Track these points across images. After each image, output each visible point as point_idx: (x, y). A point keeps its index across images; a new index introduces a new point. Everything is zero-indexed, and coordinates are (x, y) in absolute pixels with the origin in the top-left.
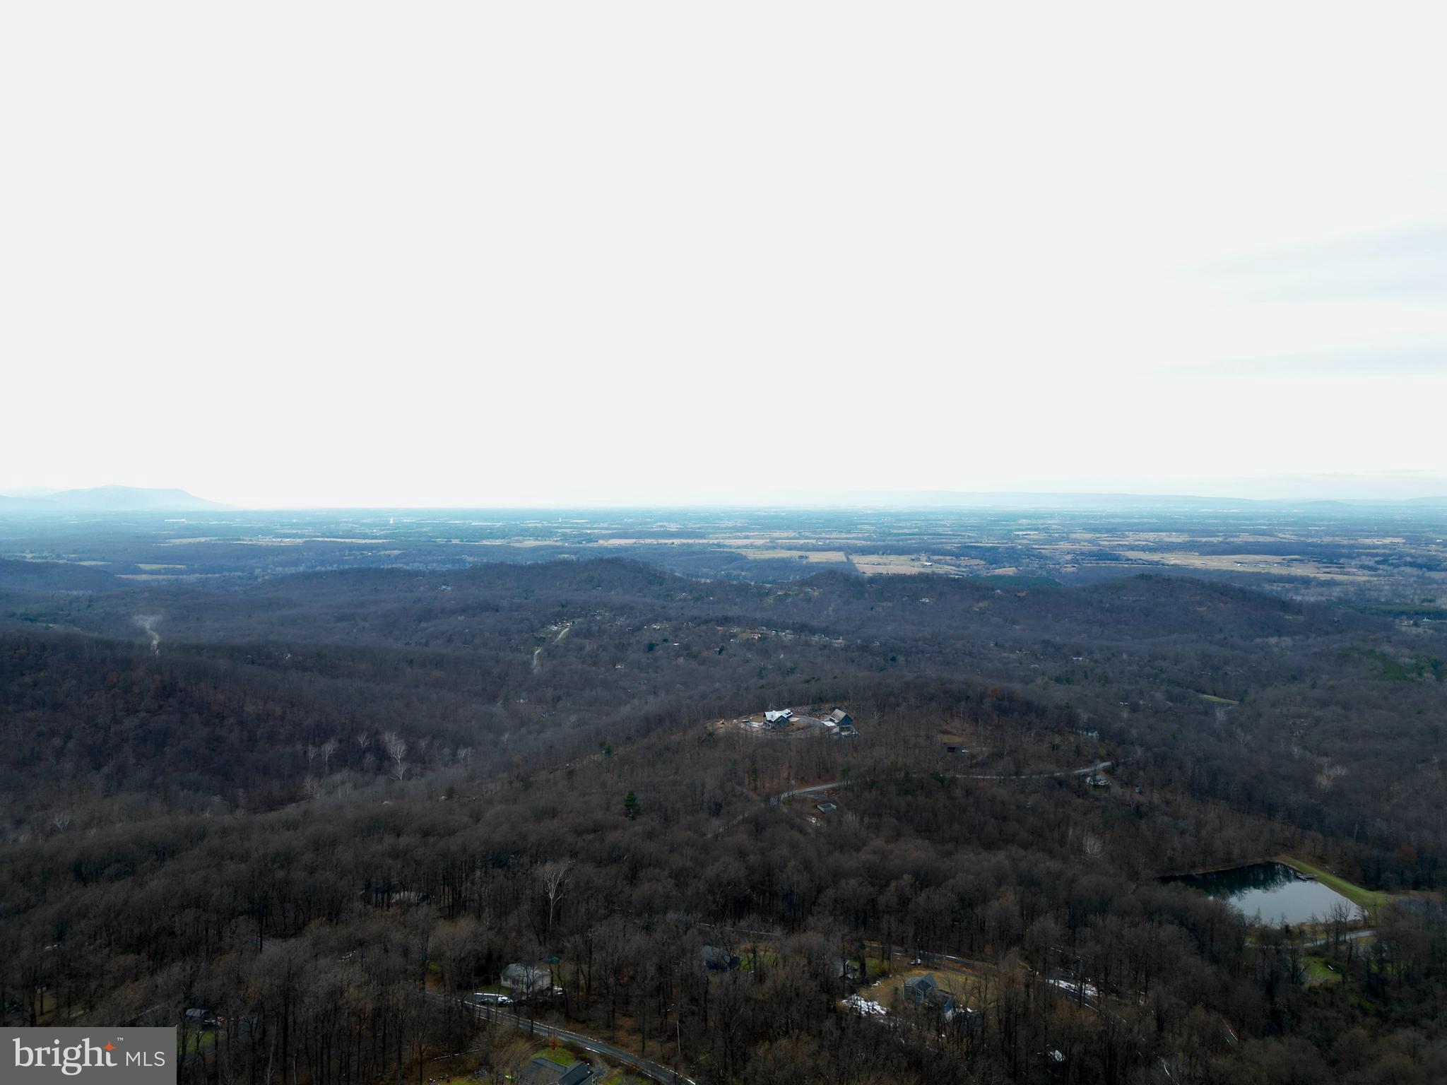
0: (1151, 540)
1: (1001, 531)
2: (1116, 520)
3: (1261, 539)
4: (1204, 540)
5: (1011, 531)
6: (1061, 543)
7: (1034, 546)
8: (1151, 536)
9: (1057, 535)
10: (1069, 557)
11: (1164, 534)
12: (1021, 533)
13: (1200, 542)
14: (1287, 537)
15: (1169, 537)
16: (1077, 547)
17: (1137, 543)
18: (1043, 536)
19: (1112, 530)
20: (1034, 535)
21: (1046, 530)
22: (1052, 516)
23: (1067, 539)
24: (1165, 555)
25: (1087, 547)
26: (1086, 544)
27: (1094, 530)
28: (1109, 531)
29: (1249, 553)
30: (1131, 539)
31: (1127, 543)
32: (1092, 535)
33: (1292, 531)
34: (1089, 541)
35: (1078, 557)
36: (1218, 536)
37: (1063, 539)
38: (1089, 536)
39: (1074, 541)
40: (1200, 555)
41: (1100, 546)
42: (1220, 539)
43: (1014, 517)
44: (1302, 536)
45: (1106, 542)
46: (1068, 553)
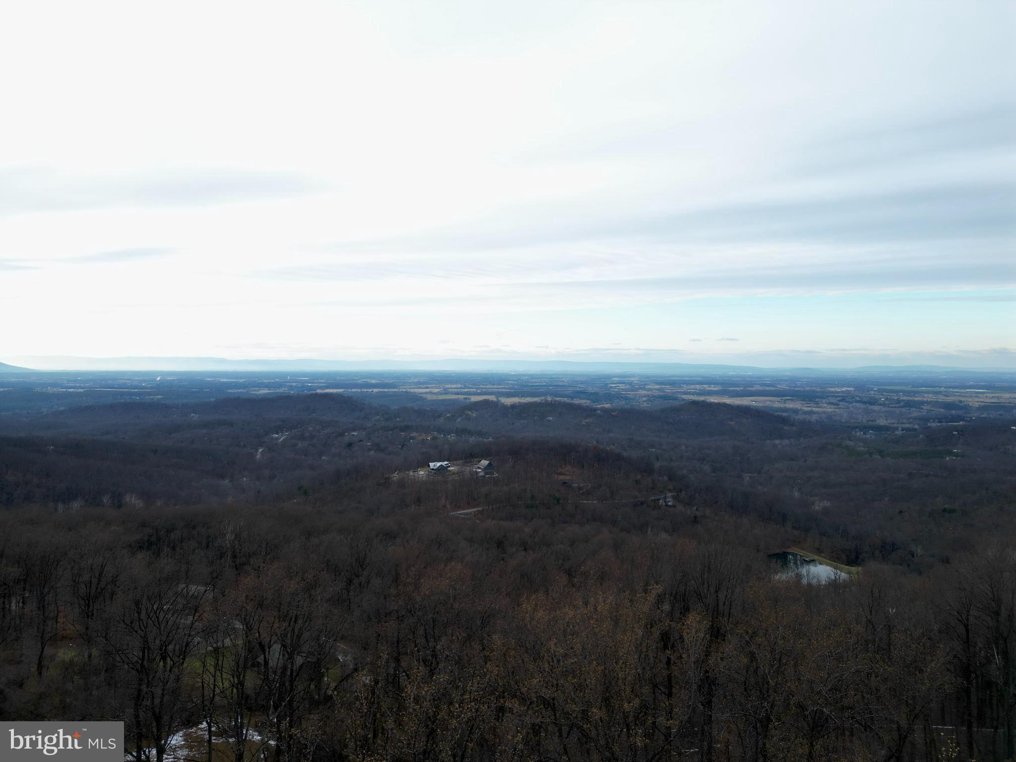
0: (698, 389)
1: (601, 385)
2: (675, 379)
3: (767, 388)
4: (731, 389)
5: (607, 384)
6: (640, 391)
7: (622, 393)
8: (698, 387)
9: (637, 386)
10: (645, 399)
11: (706, 386)
12: (613, 385)
13: (729, 390)
14: (783, 387)
15: (709, 387)
16: (650, 393)
17: (689, 391)
18: (627, 387)
19: (673, 383)
20: (622, 386)
21: (630, 383)
22: (634, 376)
23: (644, 389)
24: (707, 397)
25: (657, 393)
26: (656, 391)
27: (661, 383)
28: (670, 384)
29: (760, 396)
30: (685, 388)
31: (682, 391)
32: (660, 386)
33: (786, 384)
34: (658, 390)
35: (651, 399)
36: (740, 387)
37: (641, 389)
38: (658, 387)
39: (649, 390)
40: (729, 397)
41: (665, 392)
42: (742, 388)
43: (609, 376)
44: (792, 387)
45: (668, 390)
46: (645, 397)
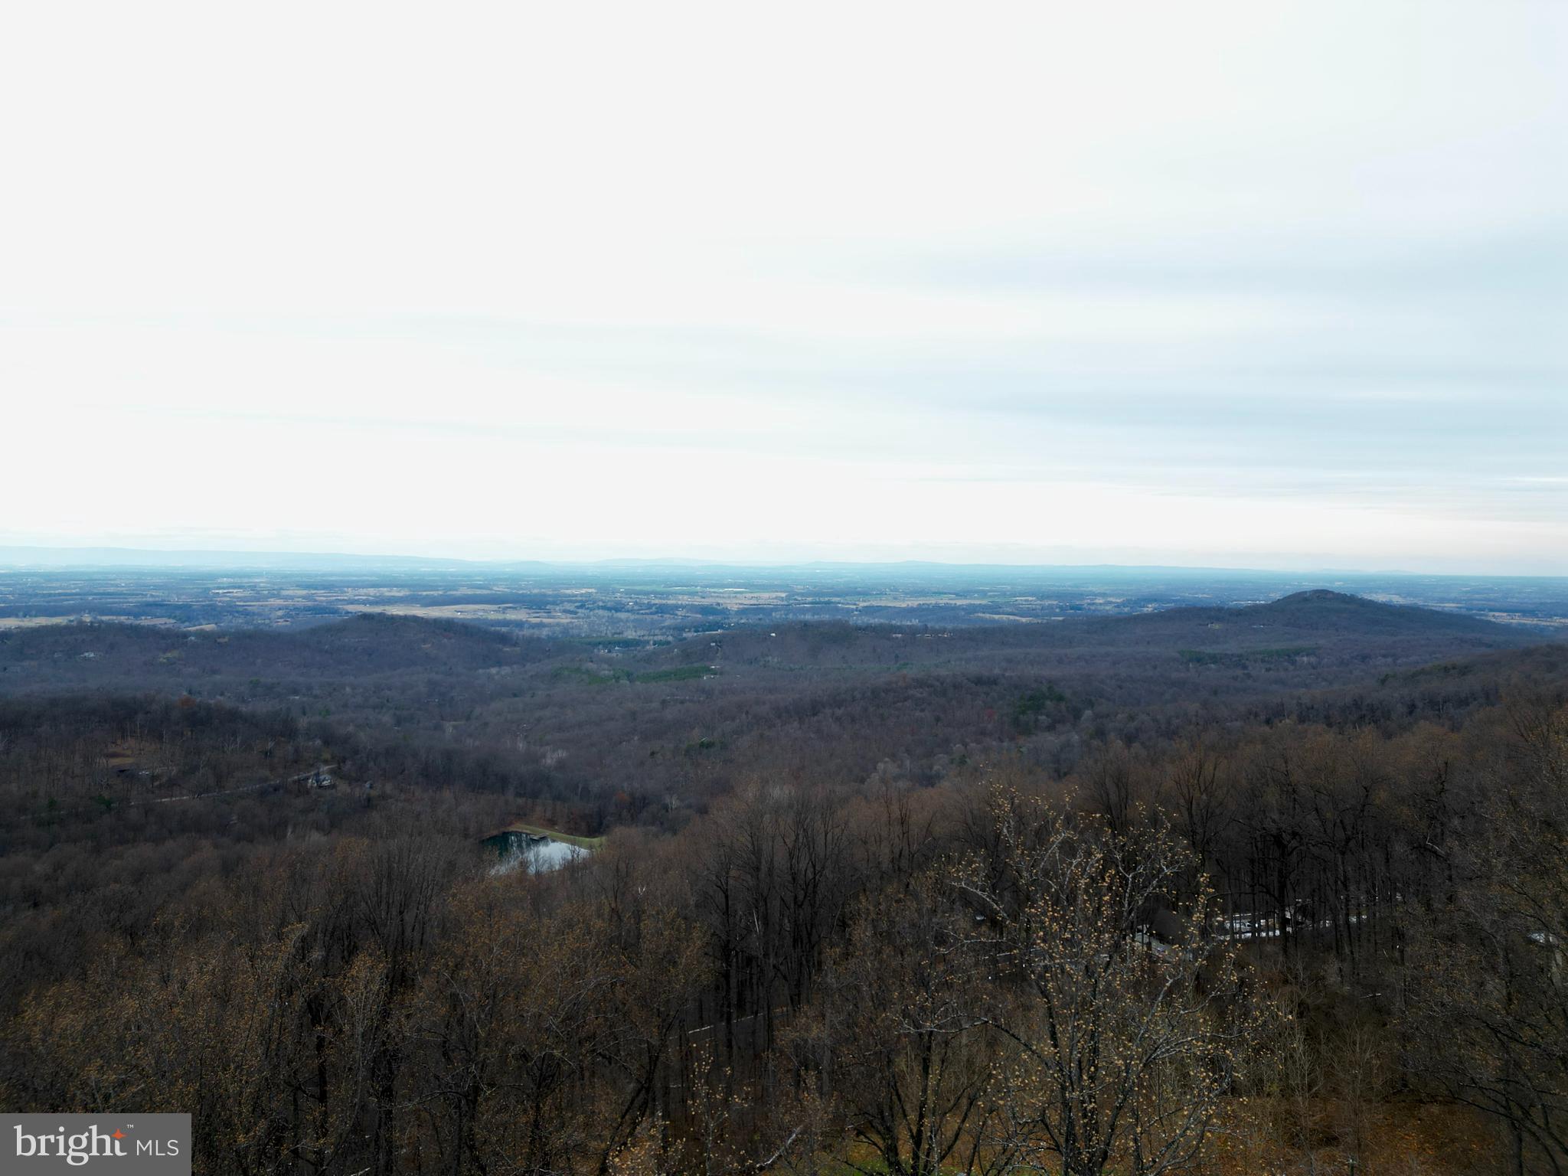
0: (372, 594)
1: (195, 590)
2: (333, 578)
3: (479, 592)
4: (425, 593)
5: (209, 589)
6: (272, 600)
7: (238, 603)
8: (372, 591)
9: (267, 592)
10: (280, 613)
11: (385, 589)
12: (221, 591)
13: (421, 595)
14: (500, 589)
15: (390, 592)
16: (290, 602)
17: (356, 598)
18: (247, 593)
19: (329, 586)
20: (237, 593)
21: (253, 588)
22: (259, 575)
23: (278, 596)
24: (387, 608)
25: (301, 603)
26: (300, 599)
27: (308, 587)
28: (324, 587)
29: (468, 603)
30: (350, 593)
31: (346, 598)
32: (306, 592)
33: (507, 585)
34: (304, 597)
35: (292, 612)
36: (438, 590)
37: (273, 596)
38: (304, 592)
39: (286, 598)
40: (422, 606)
41: (316, 601)
42: (440, 593)
43: (212, 576)
44: (515, 589)
45: (322, 597)
46: (280, 609)
